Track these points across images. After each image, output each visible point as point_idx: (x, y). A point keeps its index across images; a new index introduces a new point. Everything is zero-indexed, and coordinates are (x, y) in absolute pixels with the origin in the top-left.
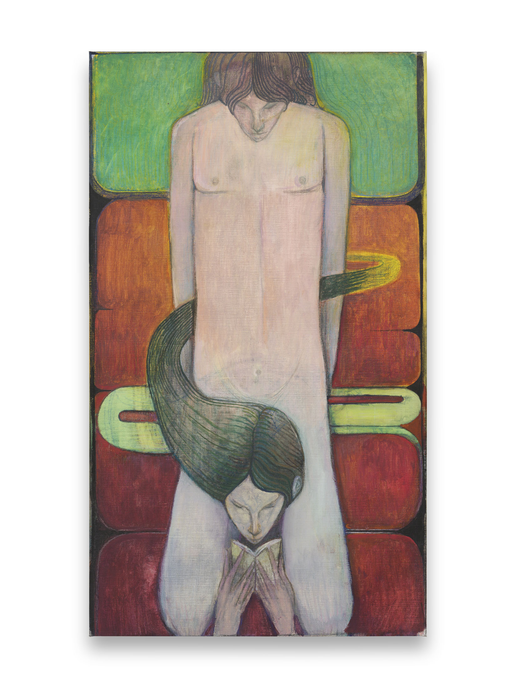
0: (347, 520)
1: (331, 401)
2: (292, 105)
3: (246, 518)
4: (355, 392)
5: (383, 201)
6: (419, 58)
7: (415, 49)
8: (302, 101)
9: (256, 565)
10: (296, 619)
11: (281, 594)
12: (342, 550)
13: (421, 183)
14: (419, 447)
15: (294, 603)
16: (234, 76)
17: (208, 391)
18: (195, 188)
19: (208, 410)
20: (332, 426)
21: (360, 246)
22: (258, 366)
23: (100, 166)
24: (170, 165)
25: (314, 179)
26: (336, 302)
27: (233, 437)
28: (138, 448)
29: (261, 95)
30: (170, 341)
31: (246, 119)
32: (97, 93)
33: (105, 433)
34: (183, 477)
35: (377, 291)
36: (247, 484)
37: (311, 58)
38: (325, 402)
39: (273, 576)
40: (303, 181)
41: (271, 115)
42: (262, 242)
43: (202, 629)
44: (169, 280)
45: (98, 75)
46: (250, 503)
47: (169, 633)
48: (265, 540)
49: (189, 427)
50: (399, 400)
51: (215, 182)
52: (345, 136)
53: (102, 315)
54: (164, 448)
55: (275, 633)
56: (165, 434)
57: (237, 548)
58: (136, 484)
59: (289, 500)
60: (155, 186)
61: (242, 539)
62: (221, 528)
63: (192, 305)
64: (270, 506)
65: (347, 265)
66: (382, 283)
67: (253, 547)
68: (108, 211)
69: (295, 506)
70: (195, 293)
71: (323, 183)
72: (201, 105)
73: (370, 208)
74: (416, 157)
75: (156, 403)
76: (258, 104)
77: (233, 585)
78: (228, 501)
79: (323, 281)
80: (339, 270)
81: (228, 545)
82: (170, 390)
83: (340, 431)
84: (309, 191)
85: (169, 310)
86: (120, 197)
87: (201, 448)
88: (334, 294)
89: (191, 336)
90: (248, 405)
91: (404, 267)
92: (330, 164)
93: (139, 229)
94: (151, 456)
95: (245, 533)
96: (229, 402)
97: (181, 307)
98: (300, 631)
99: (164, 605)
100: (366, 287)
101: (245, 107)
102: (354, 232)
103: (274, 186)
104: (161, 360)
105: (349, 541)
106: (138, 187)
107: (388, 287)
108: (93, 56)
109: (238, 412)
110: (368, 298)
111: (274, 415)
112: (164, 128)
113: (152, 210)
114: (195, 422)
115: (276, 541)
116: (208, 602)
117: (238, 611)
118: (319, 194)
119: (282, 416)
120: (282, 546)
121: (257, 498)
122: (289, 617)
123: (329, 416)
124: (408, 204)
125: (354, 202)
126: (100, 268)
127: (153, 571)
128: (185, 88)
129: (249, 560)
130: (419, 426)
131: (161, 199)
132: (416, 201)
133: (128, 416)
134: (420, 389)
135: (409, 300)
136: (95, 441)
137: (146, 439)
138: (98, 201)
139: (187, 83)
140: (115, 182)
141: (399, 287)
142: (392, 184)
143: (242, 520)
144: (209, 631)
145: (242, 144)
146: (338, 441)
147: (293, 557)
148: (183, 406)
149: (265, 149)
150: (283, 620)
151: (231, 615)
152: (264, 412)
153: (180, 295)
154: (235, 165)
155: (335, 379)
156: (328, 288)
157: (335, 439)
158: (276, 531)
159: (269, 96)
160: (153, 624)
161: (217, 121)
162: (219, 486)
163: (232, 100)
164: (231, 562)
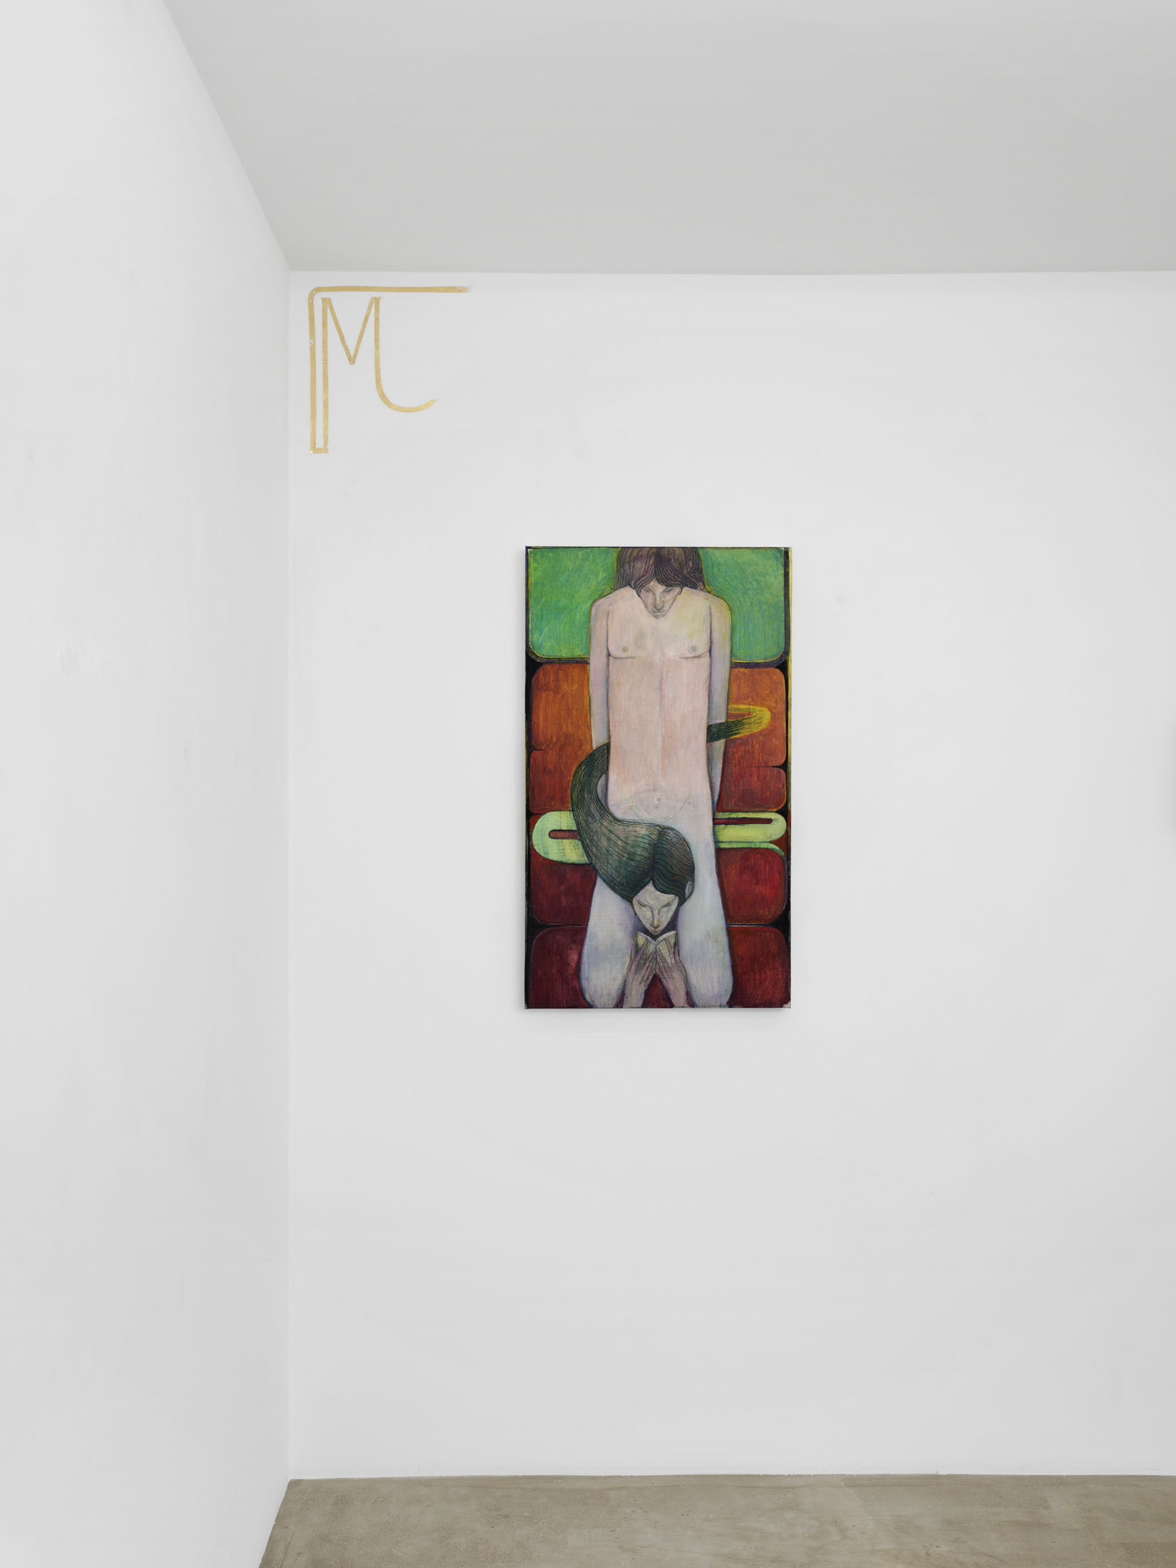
0: (729, 916)
1: (716, 822)
2: (686, 589)
3: (649, 914)
4: (734, 815)
5: (757, 665)
6: (786, 553)
7: (782, 545)
8: (694, 587)
9: (656, 952)
10: (688, 994)
11: (676, 975)
12: (724, 940)
13: (787, 652)
14: (785, 858)
15: (687, 981)
16: (640, 567)
17: (619, 814)
18: (609, 655)
19: (619, 829)
20: (716, 842)
21: (739, 700)
22: (658, 794)
23: (535, 637)
24: (589, 637)
25: (703, 647)
26: (720, 745)
27: (639, 851)
28: (564, 860)
29: (661, 581)
30: (590, 775)
31: (650, 600)
32: (532, 579)
33: (538, 847)
34: (599, 882)
35: (752, 736)
36: (650, 887)
37: (701, 552)
38: (711, 823)
39: (670, 960)
40: (694, 649)
41: (669, 597)
42: (662, 697)
43: (614, 1003)
44: (589, 727)
45: (533, 565)
46: (652, 902)
47: (588, 1005)
48: (664, 932)
49: (604, 843)
50: (769, 821)
51: (625, 650)
52: (728, 613)
53: (536, 754)
54: (584, 860)
55: (672, 1006)
56: (586, 848)
57: (642, 938)
58: (562, 888)
59: (682, 900)
60: (578, 653)
61: (646, 932)
62: (629, 923)
63: (606, 748)
64: (668, 905)
65: (728, 715)
66: (755, 729)
67: (655, 937)
68: (540, 672)
69: (687, 905)
70: (609, 737)
71: (710, 651)
72: (614, 590)
73: (747, 671)
74: (783, 630)
75: (578, 824)
76: (659, 588)
77: (639, 968)
78: (635, 902)
79: (709, 728)
80: (722, 719)
81: (634, 936)
82: (589, 814)
83: (722, 846)
84: (698, 657)
85: (589, 751)
86: (550, 661)
87: (614, 860)
88: (718, 738)
89: (606, 771)
90: (651, 825)
91: (774, 717)
92: (716, 636)
93: (565, 687)
94: (574, 866)
95: (648, 926)
96: (635, 823)
97: (599, 749)
98: (691, 1004)
99: (584, 983)
100: (744, 733)
101: (649, 590)
102: (734, 689)
103: (671, 653)
104: (582, 790)
105: (730, 933)
106: (565, 653)
107: (760, 733)
108: (529, 550)
109: (643, 831)
110: (744, 741)
111: (671, 834)
112: (585, 607)
113: (575, 672)
114: (609, 839)
115: (673, 933)
116: (619, 981)
117: (642, 988)
118: (706, 660)
119: (677, 834)
120: (677, 936)
121: (657, 898)
122: (682, 993)
123: (715, 834)
124: (777, 667)
125: (734, 666)
126: (534, 718)
127: (575, 957)
128: (601, 575)
129: (651, 948)
130: (785, 842)
131: (583, 663)
132: (783, 665)
133: (556, 834)
134: (785, 813)
135: (777, 742)
136: (531, 854)
137: (570, 852)
138: (533, 665)
139: (603, 572)
140: (546, 649)
141: (769, 732)
142: (764, 651)
143: (646, 916)
144: (619, 1004)
145: (646, 620)
146: (722, 854)
147: (686, 945)
148: (599, 826)
149: (665, 624)
150: (678, 995)
151: (637, 991)
152: (663, 831)
153: (597, 739)
154: (640, 637)
155: (719, 805)
156: (713, 733)
157: (719, 852)
158: (673, 925)
159: (667, 582)
160: (575, 999)
161: (627, 602)
162: (628, 889)
163: (638, 585)
164: (637, 950)
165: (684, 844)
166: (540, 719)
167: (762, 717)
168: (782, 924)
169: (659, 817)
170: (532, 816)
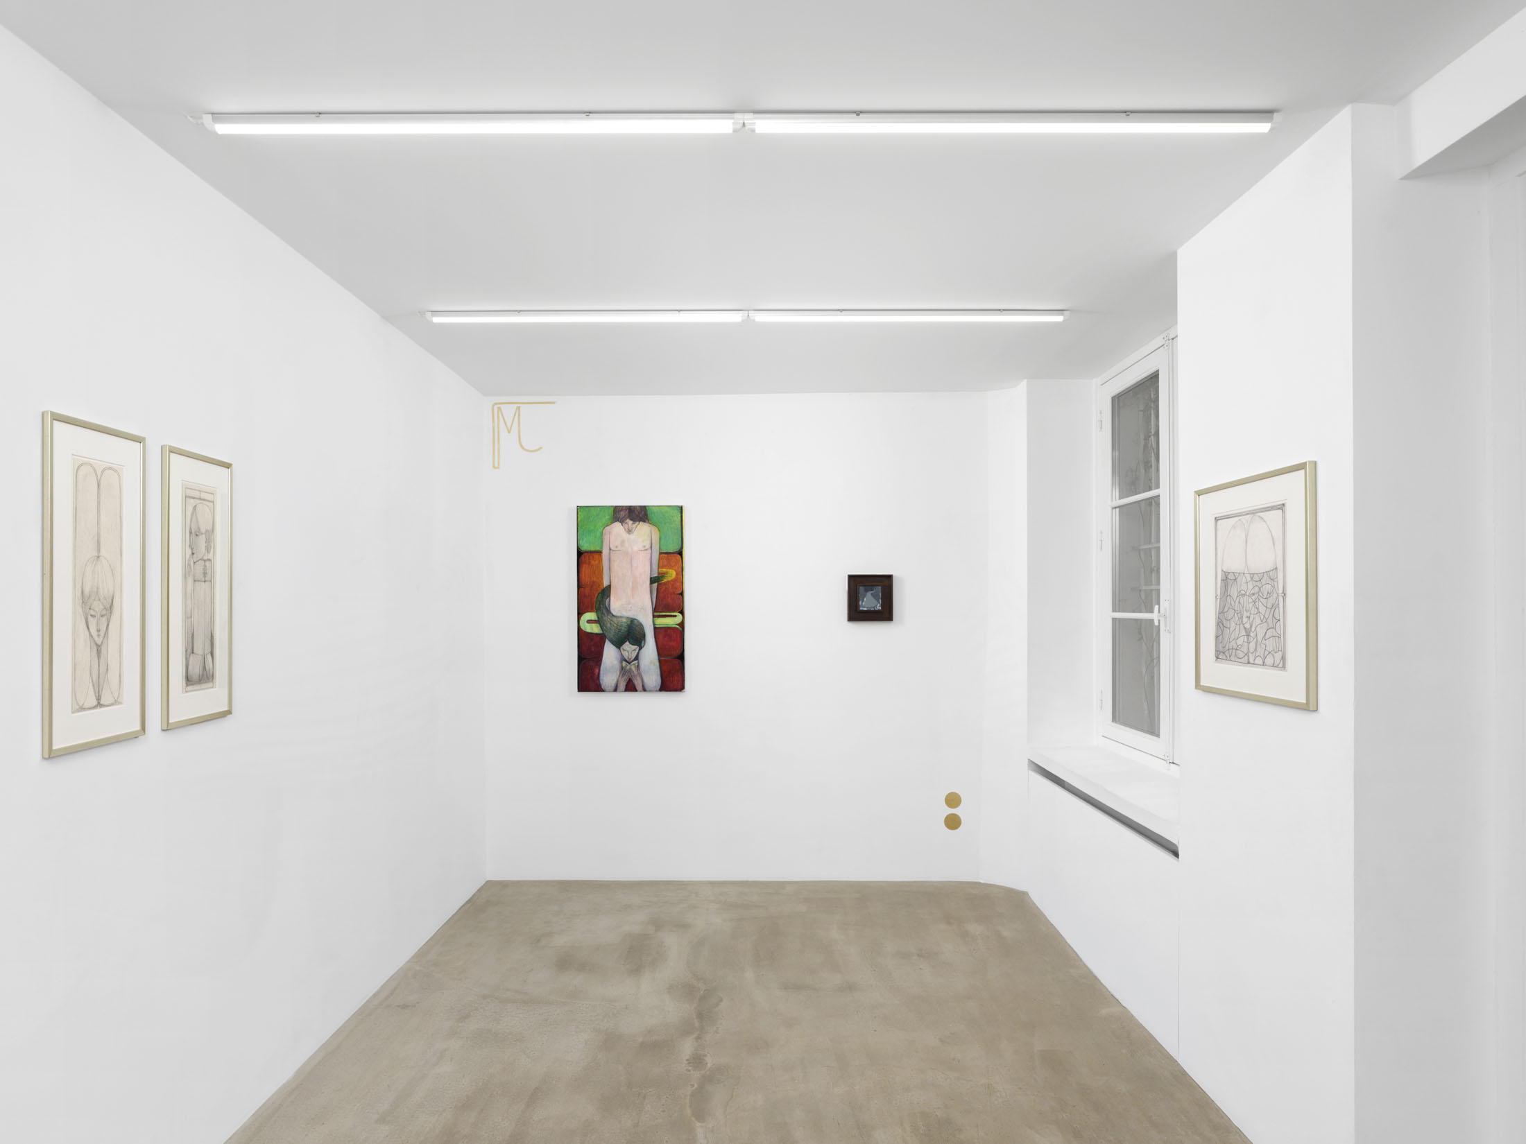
0: (659, 655)
1: (654, 616)
2: (641, 523)
3: (627, 654)
4: (661, 614)
5: (670, 553)
6: (682, 508)
7: (680, 504)
8: (644, 521)
9: (630, 669)
10: (643, 686)
11: (638, 678)
12: (657, 664)
13: (682, 548)
14: (681, 629)
15: (643, 680)
16: (623, 514)
17: (615, 613)
18: (610, 549)
19: (615, 619)
20: (654, 624)
21: (663, 567)
22: (630, 606)
23: (581, 542)
24: (602, 542)
25: (648, 546)
26: (655, 585)
27: (623, 628)
28: (592, 632)
29: (631, 520)
30: (603, 598)
31: (627, 527)
32: (579, 519)
33: (582, 627)
34: (607, 641)
35: (668, 582)
36: (627, 643)
37: (647, 508)
38: (652, 617)
39: (636, 672)
40: (644, 547)
41: (634, 526)
42: (632, 566)
43: (612, 689)
44: (602, 579)
45: (580, 513)
46: (628, 649)
47: (603, 691)
48: (633, 661)
49: (609, 625)
50: (675, 616)
51: (617, 547)
52: (658, 532)
53: (581, 589)
54: (601, 632)
55: (636, 691)
56: (601, 627)
57: (624, 663)
58: (592, 643)
59: (641, 648)
61: (626, 661)
62: (619, 657)
63: (609, 586)
64: (635, 650)
65: (659, 573)
66: (670, 579)
67: (629, 663)
68: (583, 557)
69: (643, 650)
70: (610, 582)
71: (651, 547)
72: (612, 523)
73: (666, 555)
74: (680, 539)
75: (598, 618)
76: (630, 522)
77: (623, 676)
78: (621, 648)
79: (651, 578)
80: (656, 575)
81: (621, 662)
82: (603, 613)
83: (657, 626)
84: (646, 550)
85: (602, 588)
86: (587, 552)
87: (613, 633)
88: (655, 582)
89: (609, 596)
90: (627, 618)
91: (677, 574)
92: (653, 542)
93: (593, 562)
94: (597, 634)
95: (626, 658)
96: (621, 617)
97: (606, 587)
98: (644, 690)
99: (601, 682)
100: (665, 580)
101: (626, 523)
102: (661, 563)
103: (635, 549)
104: (600, 604)
105: (660, 661)
106: (592, 549)
107: (672, 580)
108: (578, 507)
109: (624, 620)
110: (665, 584)
111: (636, 621)
112: (600, 530)
113: (596, 556)
114: (610, 624)
115: (636, 662)
116: (615, 681)
117: (625, 684)
118: (649, 551)
119: (638, 621)
120: (638, 662)
121: (630, 648)
122: (641, 685)
123: (653, 621)
124: (678, 554)
125: (661, 553)
126: (580, 575)
127: (597, 671)
128: (607, 517)
129: (628, 667)
130: (682, 624)
131: (600, 552)
132: (680, 553)
133: (589, 622)
134: (682, 613)
135: (679, 584)
136: (579, 629)
137: (595, 629)
138: (580, 553)
139: (608, 516)
140: (585, 547)
141: (675, 580)
142: (673, 548)
143: (626, 654)
144: (615, 690)
145: (625, 535)
146: (657, 630)
147: (642, 666)
148: (607, 618)
149: (633, 537)
150: (639, 687)
151: (622, 685)
152: (632, 620)
153: (606, 583)
154: (623, 542)
155: (655, 610)
156: (653, 581)
157: (655, 629)
158: (637, 658)
159: (634, 520)
160: (598, 688)
161: (617, 528)
162: (618, 644)
163: (622, 521)
164: (622, 668)
165: (641, 625)
166: (583, 575)
167: (672, 574)
168: (681, 657)
169: (631, 614)
170: (580, 614)
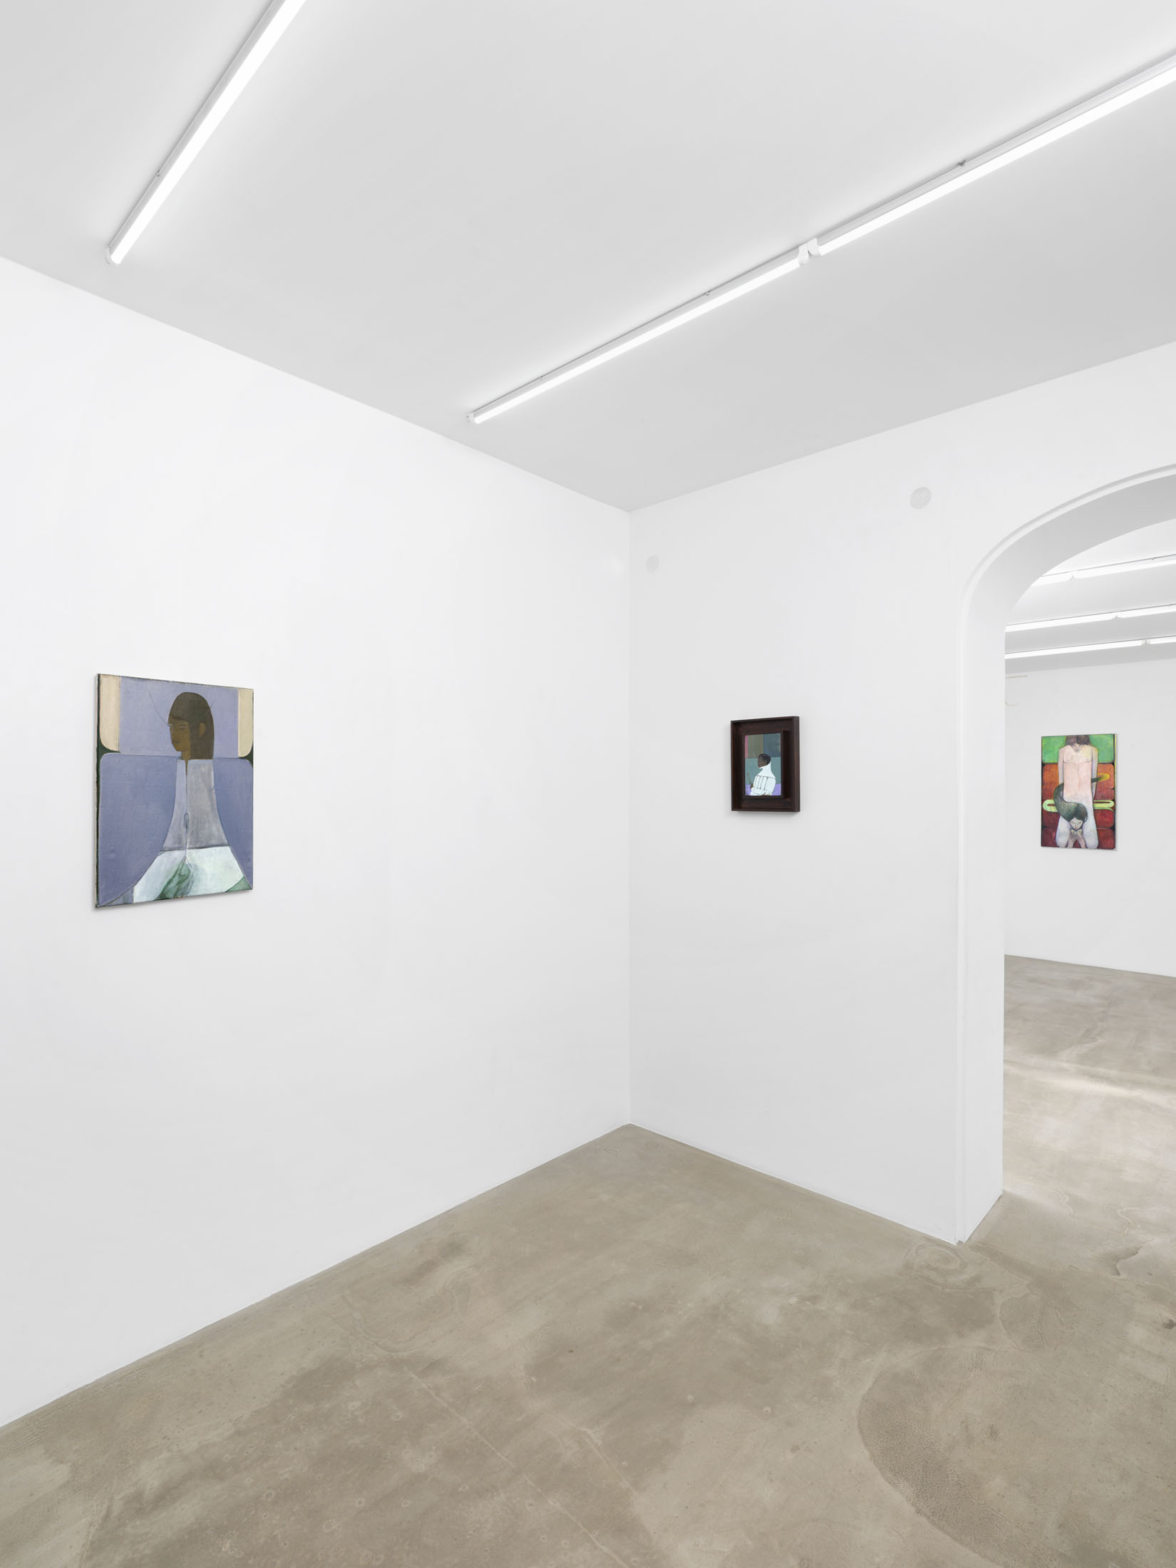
0: (1097, 826)
1: (1093, 802)
2: (1085, 745)
6: (1114, 735)
7: (1113, 733)
8: (1087, 744)
9: (1077, 834)
10: (1086, 845)
11: (1082, 840)
12: (1096, 832)
13: (1114, 760)
14: (1114, 812)
15: (1085, 842)
16: (1072, 740)
17: (1066, 800)
18: (1064, 762)
19: (1066, 804)
20: (1094, 807)
21: (1101, 772)
22: (1077, 796)
23: (1044, 758)
24: (1058, 757)
25: (1090, 759)
26: (1095, 783)
27: (1072, 809)
29: (1078, 743)
30: (1058, 791)
31: (1075, 748)
32: (1043, 744)
33: (1044, 808)
34: (1061, 817)
36: (1075, 818)
37: (1090, 736)
39: (1080, 836)
40: (1087, 760)
41: (1081, 747)
42: (1079, 772)
43: (1064, 846)
45: (1043, 741)
46: (1075, 822)
47: (1058, 847)
48: (1079, 829)
49: (1062, 807)
50: (1109, 802)
51: (1068, 760)
52: (1098, 751)
53: (1044, 786)
54: (1057, 811)
55: (1081, 848)
56: (1057, 809)
57: (1072, 831)
59: (1084, 822)
60: (1056, 761)
61: (1073, 829)
62: (1069, 827)
63: (1063, 784)
64: (1080, 823)
65: (1098, 776)
66: (1105, 779)
67: (1076, 831)
68: (1045, 766)
69: (1085, 823)
70: (1064, 781)
71: (1092, 760)
72: (1065, 745)
74: (1113, 754)
75: (1055, 803)
76: (1078, 745)
77: (1071, 839)
78: (1071, 822)
79: (1092, 779)
80: (1095, 777)
81: (1071, 830)
82: (1058, 800)
84: (1089, 762)
85: (1057, 785)
86: (1048, 764)
87: (1065, 811)
89: (1063, 790)
90: (1075, 803)
91: (1111, 776)
92: (1094, 756)
93: (1052, 770)
94: (1054, 813)
96: (1071, 803)
97: (1061, 784)
98: (1086, 847)
99: (1057, 841)
100: (1102, 780)
101: (1075, 745)
103: (1081, 761)
104: (1056, 795)
105: (1098, 830)
106: (1052, 761)
108: (1043, 737)
109: (1073, 805)
110: (1101, 783)
111: (1081, 805)
113: (1055, 766)
114: (1064, 806)
115: (1081, 830)
116: (1066, 841)
117: (1073, 843)
118: (1091, 762)
119: (1083, 805)
121: (1077, 821)
123: (1093, 805)
126: (1043, 777)
129: (1075, 833)
130: (1114, 808)
131: (1057, 764)
132: (1113, 764)
133: (1049, 805)
134: (1114, 800)
135: (1112, 782)
136: (1042, 809)
137: (1053, 809)
138: (1043, 765)
139: (1062, 742)
140: (1047, 761)
141: (1110, 780)
142: (1108, 759)
143: (1074, 826)
144: (1066, 846)
145: (1074, 753)
146: (1095, 811)
147: (1085, 833)
148: (1060, 803)
149: (1079, 754)
150: (1083, 845)
151: (1071, 844)
152: (1078, 805)
153: (1060, 782)
154: (1072, 757)
155: (1094, 798)
156: (1093, 781)
157: (1094, 810)
158: (1081, 828)
159: (1080, 744)
160: (1055, 845)
161: (1069, 749)
162: (1069, 819)
163: (1072, 744)
164: (1071, 833)
165: (1084, 808)
166: (1045, 777)
167: (1107, 776)
168: (1113, 828)
169: (1078, 801)
170: (1043, 801)
